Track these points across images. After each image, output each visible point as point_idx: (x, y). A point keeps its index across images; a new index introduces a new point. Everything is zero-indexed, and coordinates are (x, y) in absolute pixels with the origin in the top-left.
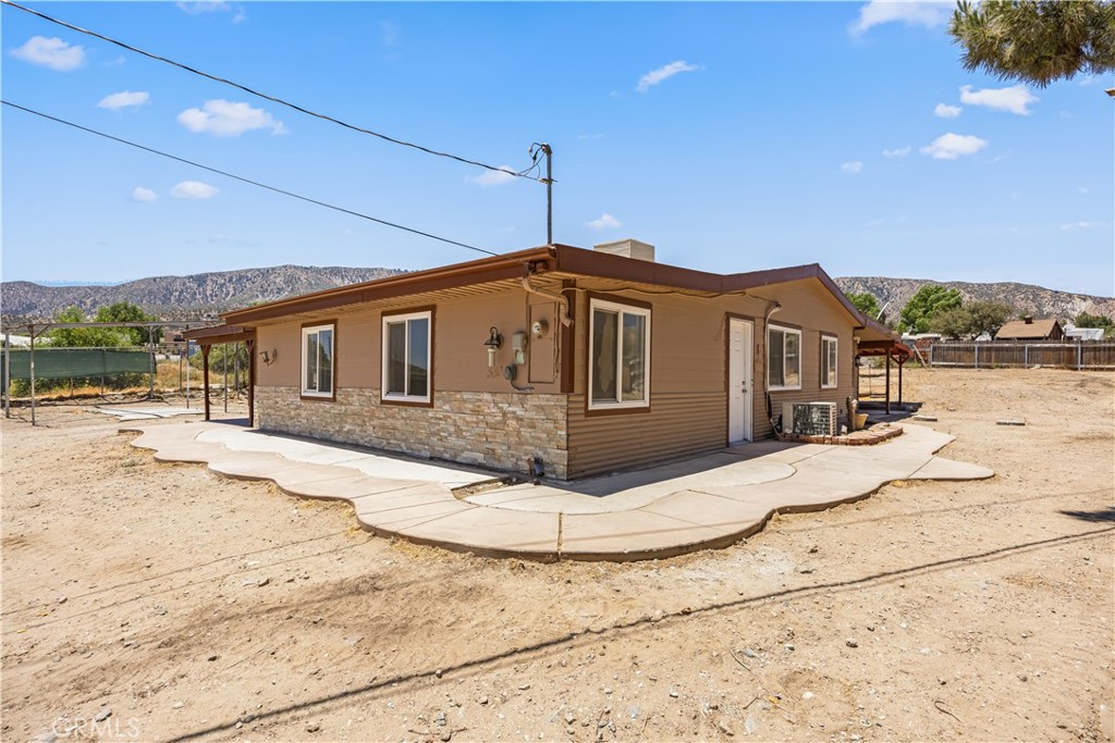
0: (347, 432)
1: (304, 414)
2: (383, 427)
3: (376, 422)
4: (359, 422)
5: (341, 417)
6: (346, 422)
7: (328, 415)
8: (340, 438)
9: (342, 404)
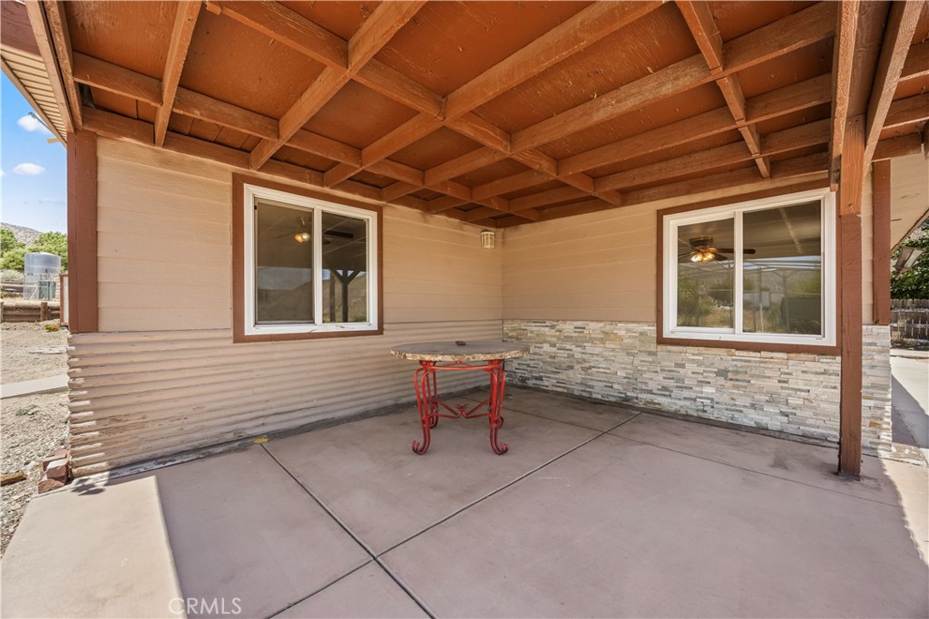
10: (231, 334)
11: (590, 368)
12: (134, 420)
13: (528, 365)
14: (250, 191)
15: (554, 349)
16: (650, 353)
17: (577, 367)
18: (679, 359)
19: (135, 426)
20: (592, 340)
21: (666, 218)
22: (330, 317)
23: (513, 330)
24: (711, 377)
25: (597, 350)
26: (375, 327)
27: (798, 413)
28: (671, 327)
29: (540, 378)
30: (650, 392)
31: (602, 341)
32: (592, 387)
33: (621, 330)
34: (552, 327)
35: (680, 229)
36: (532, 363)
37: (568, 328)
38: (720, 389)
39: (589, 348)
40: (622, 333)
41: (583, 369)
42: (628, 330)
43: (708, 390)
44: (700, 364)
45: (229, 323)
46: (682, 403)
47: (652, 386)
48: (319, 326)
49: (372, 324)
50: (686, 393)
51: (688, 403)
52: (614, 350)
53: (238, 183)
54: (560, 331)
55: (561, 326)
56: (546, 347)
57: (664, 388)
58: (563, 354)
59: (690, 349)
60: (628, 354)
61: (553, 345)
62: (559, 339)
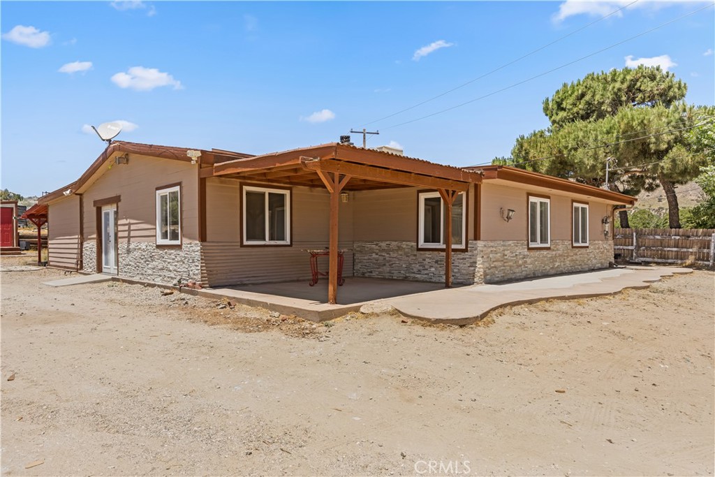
0: (557, 267)
1: (529, 261)
2: (572, 260)
3: (570, 258)
4: (562, 259)
5: (553, 259)
6: (556, 261)
7: (546, 259)
8: (553, 272)
9: (553, 250)
10: (239, 244)
11: (393, 264)
12: (215, 272)
13: (365, 266)
14: (246, 188)
15: (377, 256)
16: (415, 255)
17: (387, 264)
18: (423, 257)
19: (215, 274)
20: (393, 250)
21: (420, 194)
22: (272, 238)
23: (358, 247)
24: (433, 264)
25: (395, 255)
26: (289, 243)
27: (457, 275)
28: (422, 244)
29: (371, 272)
30: (414, 273)
31: (397, 250)
32: (393, 273)
33: (404, 245)
34: (377, 245)
35: (426, 199)
36: (367, 264)
37: (383, 244)
38: (436, 269)
39: (392, 254)
40: (404, 246)
41: (390, 265)
42: (407, 245)
43: (433, 269)
44: (430, 258)
45: (239, 240)
46: (424, 276)
47: (415, 270)
48: (267, 242)
49: (288, 241)
50: (426, 272)
51: (426, 276)
52: (401, 255)
53: (241, 185)
54: (380, 246)
55: (381, 244)
56: (374, 255)
57: (419, 271)
58: (381, 258)
59: (427, 253)
60: (407, 256)
61: (377, 254)
62: (380, 251)
